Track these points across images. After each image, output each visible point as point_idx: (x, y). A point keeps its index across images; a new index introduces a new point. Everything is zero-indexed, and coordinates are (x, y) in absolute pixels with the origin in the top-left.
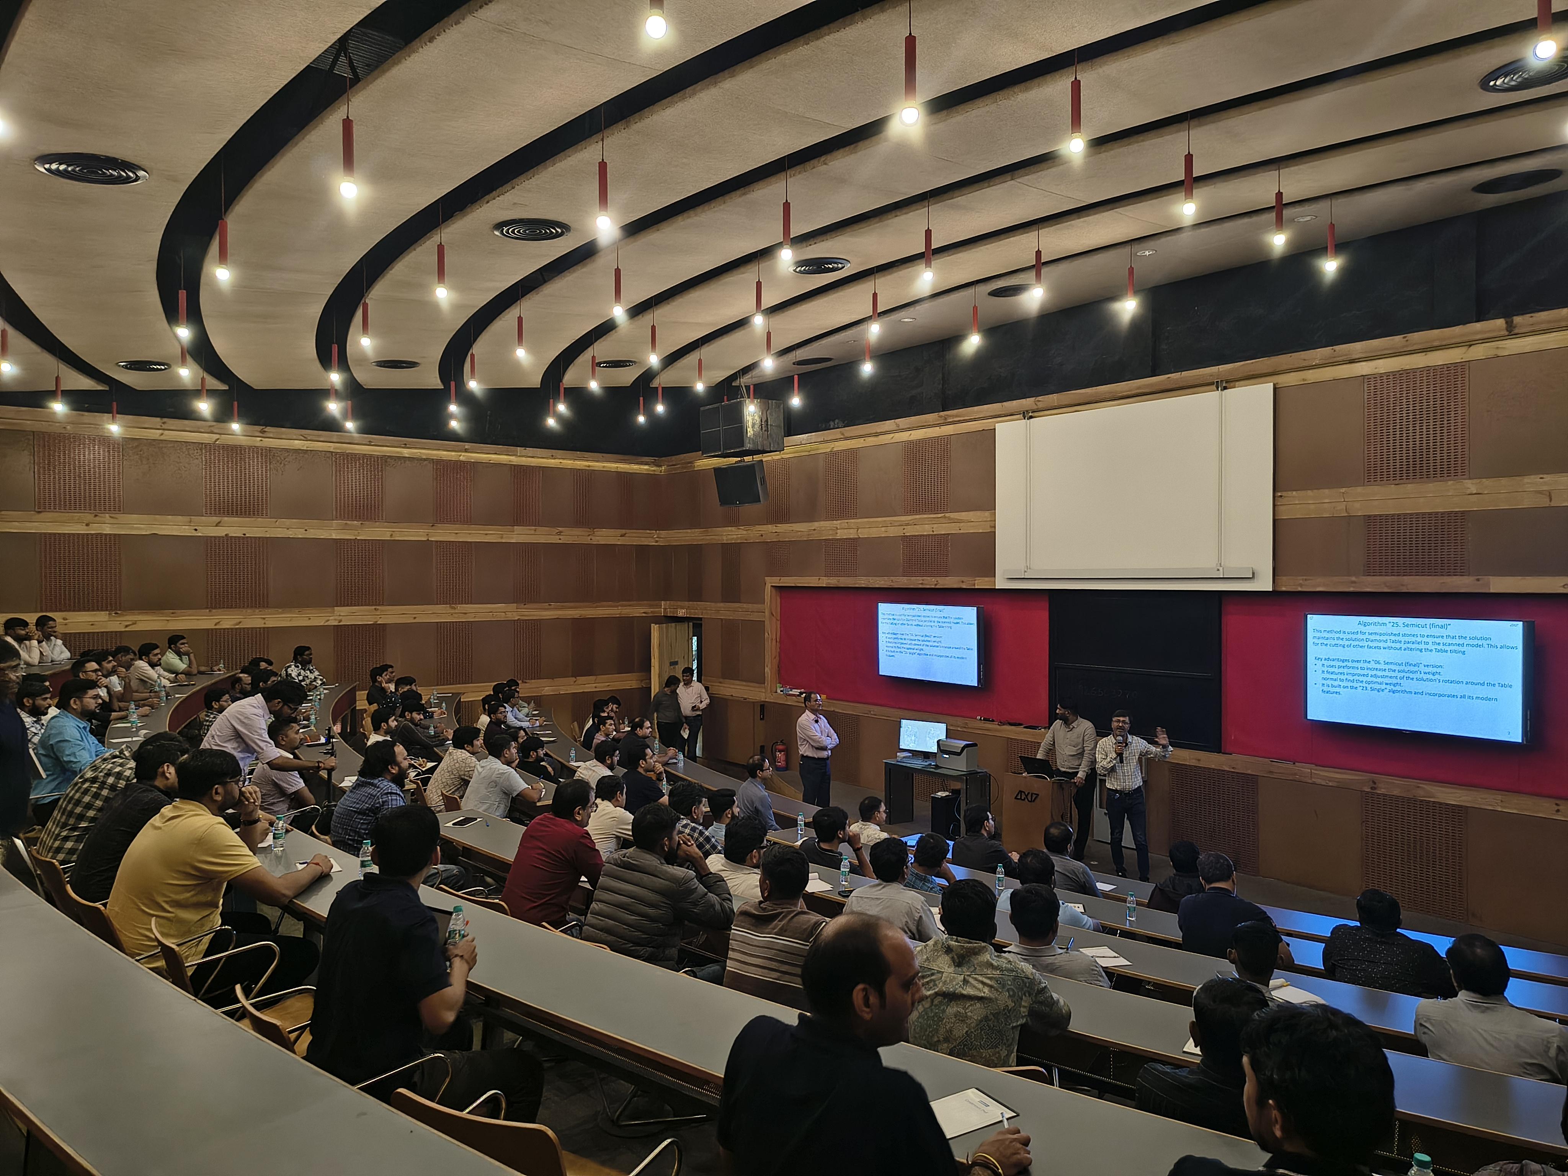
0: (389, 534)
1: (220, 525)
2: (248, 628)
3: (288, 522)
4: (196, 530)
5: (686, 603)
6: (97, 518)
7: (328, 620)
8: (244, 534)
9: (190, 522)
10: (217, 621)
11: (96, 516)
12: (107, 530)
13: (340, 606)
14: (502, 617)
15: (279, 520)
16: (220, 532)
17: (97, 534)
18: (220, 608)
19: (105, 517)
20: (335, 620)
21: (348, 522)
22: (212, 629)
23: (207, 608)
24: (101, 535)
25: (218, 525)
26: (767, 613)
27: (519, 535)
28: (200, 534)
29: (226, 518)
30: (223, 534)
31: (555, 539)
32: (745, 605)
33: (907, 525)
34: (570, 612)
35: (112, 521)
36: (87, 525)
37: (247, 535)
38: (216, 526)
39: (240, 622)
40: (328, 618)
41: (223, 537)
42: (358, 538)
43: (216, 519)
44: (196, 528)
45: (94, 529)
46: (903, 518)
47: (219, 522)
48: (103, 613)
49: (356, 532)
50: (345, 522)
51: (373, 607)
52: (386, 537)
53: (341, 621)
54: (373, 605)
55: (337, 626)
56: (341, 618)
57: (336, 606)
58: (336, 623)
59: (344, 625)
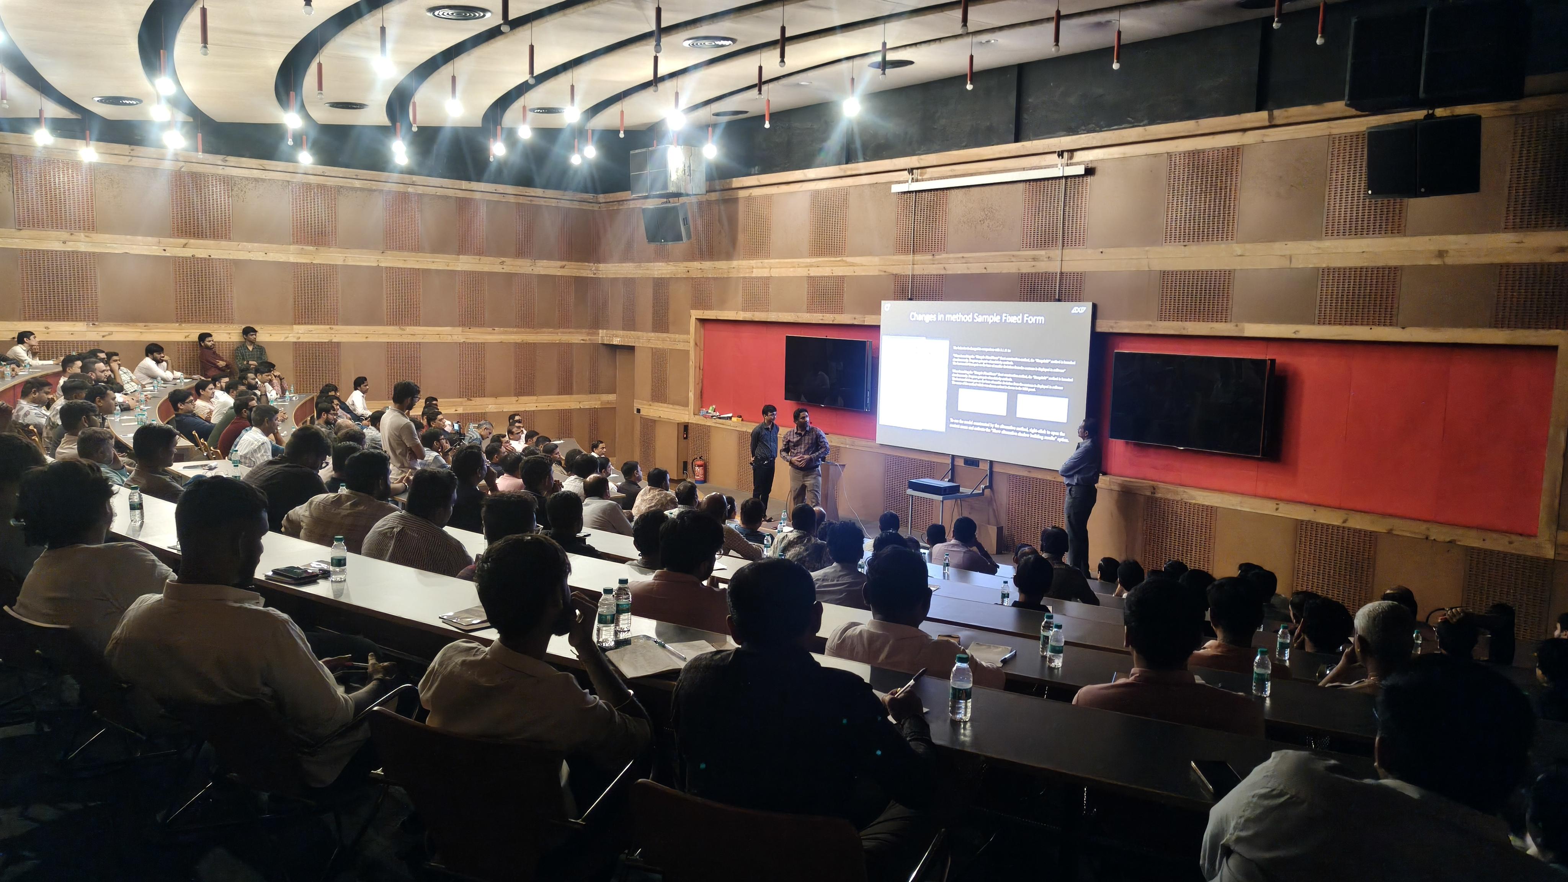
0: (342, 259)
1: (187, 246)
3: (249, 245)
4: (165, 250)
5: (621, 332)
6: (73, 237)
7: (288, 337)
8: (210, 256)
9: (159, 243)
10: (187, 334)
11: (72, 234)
12: (83, 247)
13: (298, 324)
14: (449, 339)
16: (188, 253)
17: (73, 252)
18: (189, 322)
19: (80, 236)
20: (294, 337)
21: (304, 247)
22: (182, 342)
23: (177, 322)
24: (77, 252)
25: (185, 246)
26: (692, 344)
27: (465, 263)
28: (168, 255)
29: (192, 240)
30: (190, 255)
31: (498, 269)
32: (672, 336)
33: (811, 266)
34: (513, 337)
35: (88, 239)
36: (64, 243)
37: (212, 257)
38: (183, 247)
40: (287, 335)
41: (190, 258)
42: (314, 262)
43: (183, 241)
44: (165, 248)
45: (70, 247)
46: (808, 260)
47: (186, 244)
48: (82, 323)
49: (312, 257)
50: (302, 247)
51: (328, 327)
52: (340, 262)
53: (299, 338)
54: (328, 324)
55: (296, 342)
56: (299, 335)
57: (295, 324)
58: (295, 340)
59: (303, 342)
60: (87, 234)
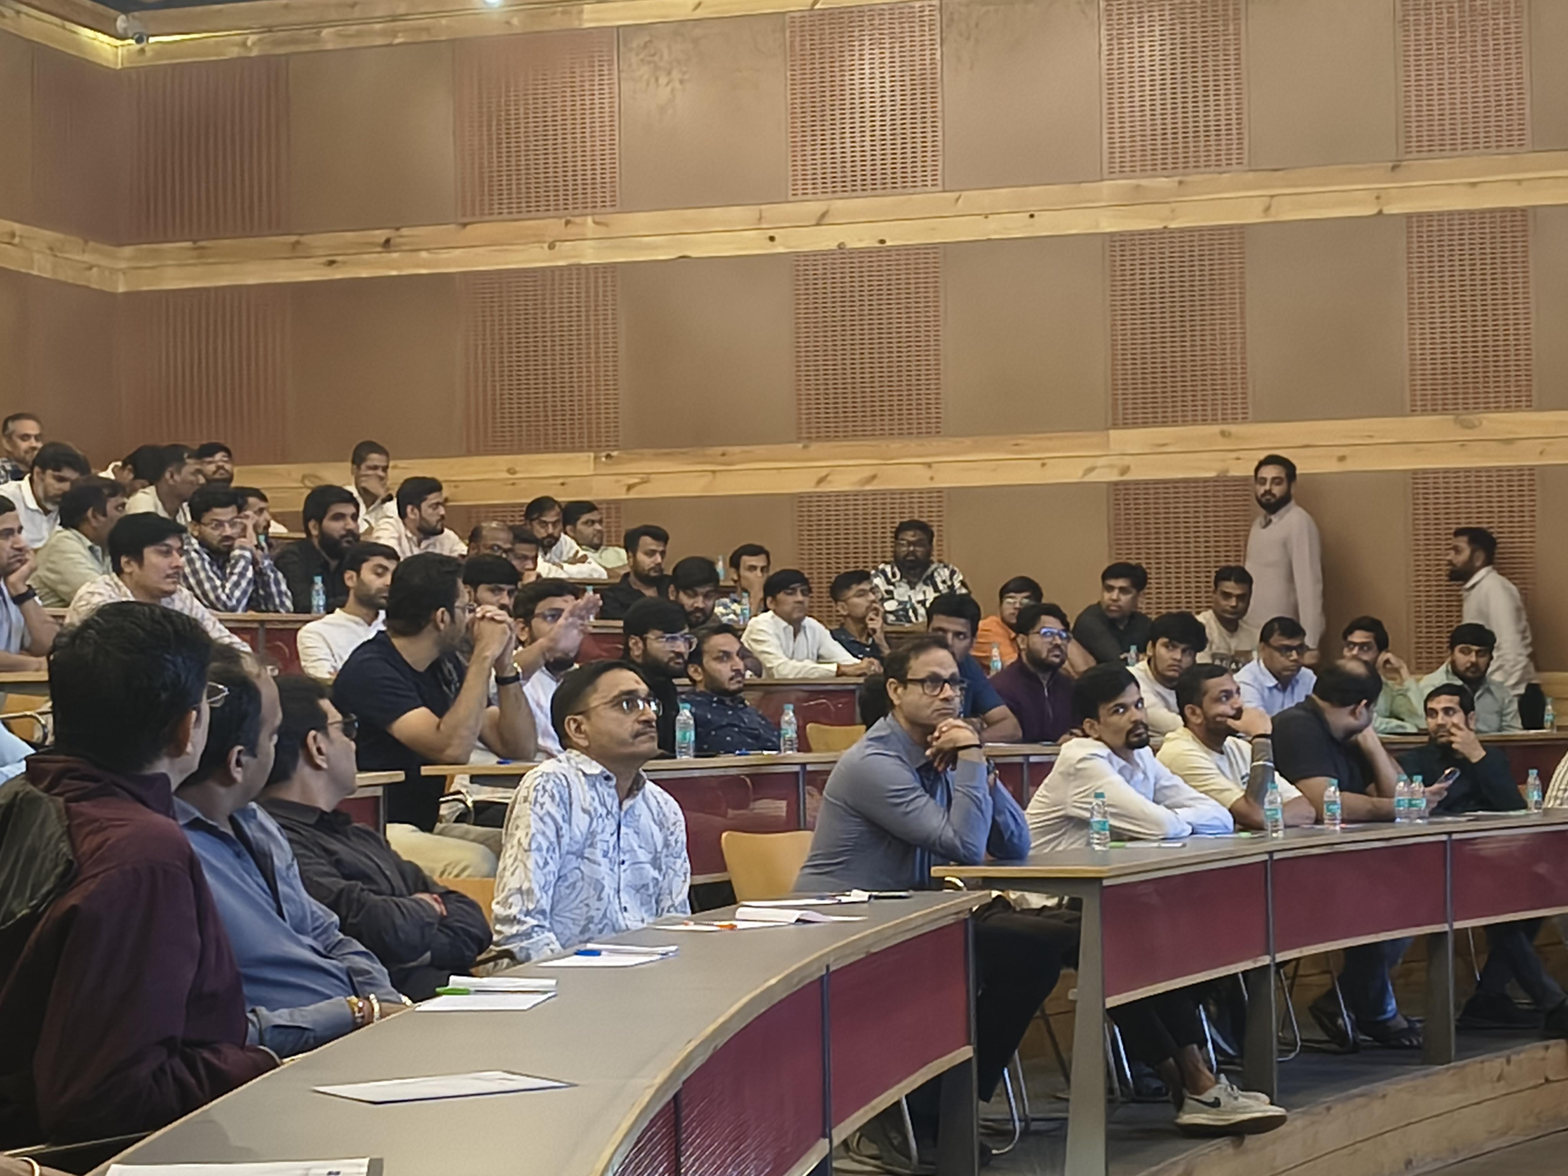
0: (1258, 206)
1: (826, 221)
2: (893, 492)
4: (772, 239)
6: (572, 229)
7: (1092, 469)
8: (882, 242)
9: (760, 218)
10: (824, 473)
11: (568, 223)
12: (591, 252)
13: (1126, 426)
15: (965, 193)
16: (827, 239)
17: (569, 267)
18: (828, 438)
19: (584, 224)
20: (1111, 466)
21: (1144, 182)
22: (810, 495)
23: (799, 440)
24: (579, 266)
25: (820, 220)
28: (781, 250)
29: (839, 203)
30: (833, 245)
35: (602, 231)
36: (551, 247)
37: (888, 243)
38: (818, 224)
39: (874, 477)
40: (1089, 463)
41: (832, 252)
42: (1173, 225)
43: (815, 207)
44: (771, 233)
45: (564, 256)
47: (824, 215)
48: (583, 456)
49: (1165, 210)
50: (1134, 182)
51: (1216, 429)
52: (1252, 216)
53: (1125, 470)
54: (1215, 421)
55: (1116, 484)
56: (1127, 460)
57: (1115, 426)
58: (1115, 477)
59: (1137, 483)
60: (598, 218)
